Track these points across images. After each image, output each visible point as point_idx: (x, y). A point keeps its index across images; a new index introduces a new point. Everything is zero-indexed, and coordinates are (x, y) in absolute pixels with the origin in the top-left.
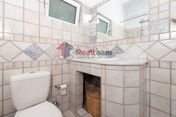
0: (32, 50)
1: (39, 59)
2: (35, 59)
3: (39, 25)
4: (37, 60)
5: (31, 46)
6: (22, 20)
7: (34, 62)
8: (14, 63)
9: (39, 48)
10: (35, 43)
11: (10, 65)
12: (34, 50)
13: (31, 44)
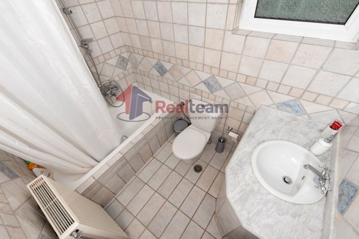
0: (210, 82)
1: (215, 94)
2: (212, 92)
3: (222, 51)
4: (214, 94)
5: (210, 78)
6: (202, 45)
7: (210, 95)
8: (196, 89)
9: (217, 82)
10: (214, 75)
11: (193, 90)
12: (212, 83)
13: (210, 75)
